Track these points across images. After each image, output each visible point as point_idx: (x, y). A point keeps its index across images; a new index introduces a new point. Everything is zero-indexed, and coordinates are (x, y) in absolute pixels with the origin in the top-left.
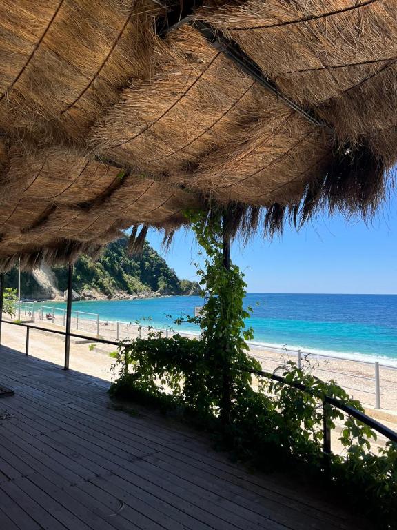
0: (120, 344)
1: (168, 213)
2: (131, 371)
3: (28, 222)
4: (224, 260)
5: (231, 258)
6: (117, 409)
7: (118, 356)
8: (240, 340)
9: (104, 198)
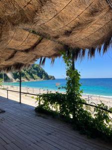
0: (38, 95)
1: (53, 52)
2: (42, 103)
3: (7, 57)
4: (73, 68)
5: (75, 67)
6: (39, 116)
7: (37, 99)
8: (79, 94)
9: (34, 47)
